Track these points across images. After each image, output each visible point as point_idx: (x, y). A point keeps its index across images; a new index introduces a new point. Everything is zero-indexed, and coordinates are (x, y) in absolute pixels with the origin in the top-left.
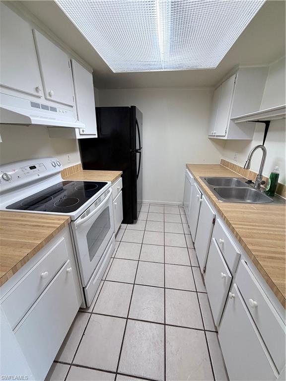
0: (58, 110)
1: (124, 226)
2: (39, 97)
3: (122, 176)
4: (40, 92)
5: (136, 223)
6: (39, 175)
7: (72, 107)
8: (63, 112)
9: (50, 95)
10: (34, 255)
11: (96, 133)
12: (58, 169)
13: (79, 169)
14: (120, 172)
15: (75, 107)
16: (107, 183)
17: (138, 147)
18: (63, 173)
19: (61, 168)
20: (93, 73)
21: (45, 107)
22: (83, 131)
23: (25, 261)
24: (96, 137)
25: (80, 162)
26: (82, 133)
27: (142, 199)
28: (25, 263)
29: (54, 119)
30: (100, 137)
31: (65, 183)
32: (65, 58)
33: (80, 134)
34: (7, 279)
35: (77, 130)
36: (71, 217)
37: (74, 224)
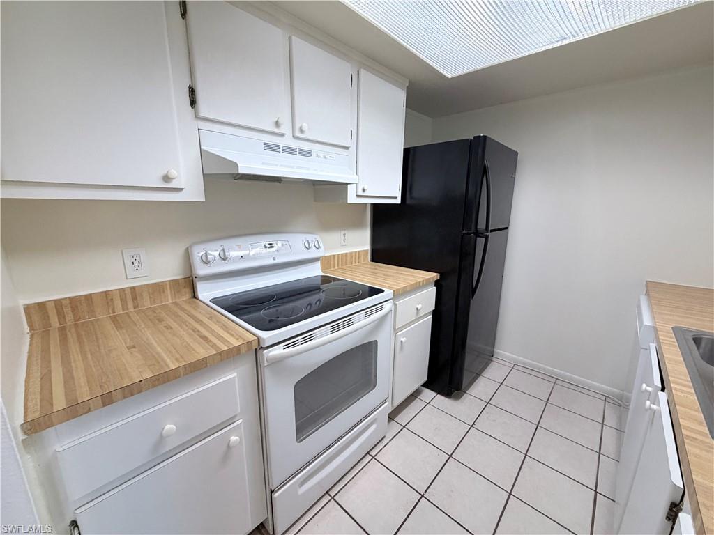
0: (314, 154)
1: (428, 394)
2: (282, 135)
3: (437, 284)
4: (282, 127)
5: (458, 398)
6: (274, 259)
7: (347, 148)
8: (325, 157)
9: (302, 131)
10: (154, 386)
11: (398, 194)
12: (314, 254)
13: (362, 259)
14: (435, 276)
15: (353, 148)
16: (383, 291)
17: (481, 226)
18: (326, 262)
19: (321, 253)
20: (407, 88)
21: (289, 150)
22: (364, 190)
23: (132, 391)
24: (398, 201)
25: (367, 247)
26: (360, 193)
27: (494, 347)
28: (132, 395)
29: (308, 169)
30: (408, 202)
31: (326, 280)
32: (345, 69)
33: (358, 196)
34: (89, 411)
35: (351, 189)
36: (259, 339)
37: (263, 355)
